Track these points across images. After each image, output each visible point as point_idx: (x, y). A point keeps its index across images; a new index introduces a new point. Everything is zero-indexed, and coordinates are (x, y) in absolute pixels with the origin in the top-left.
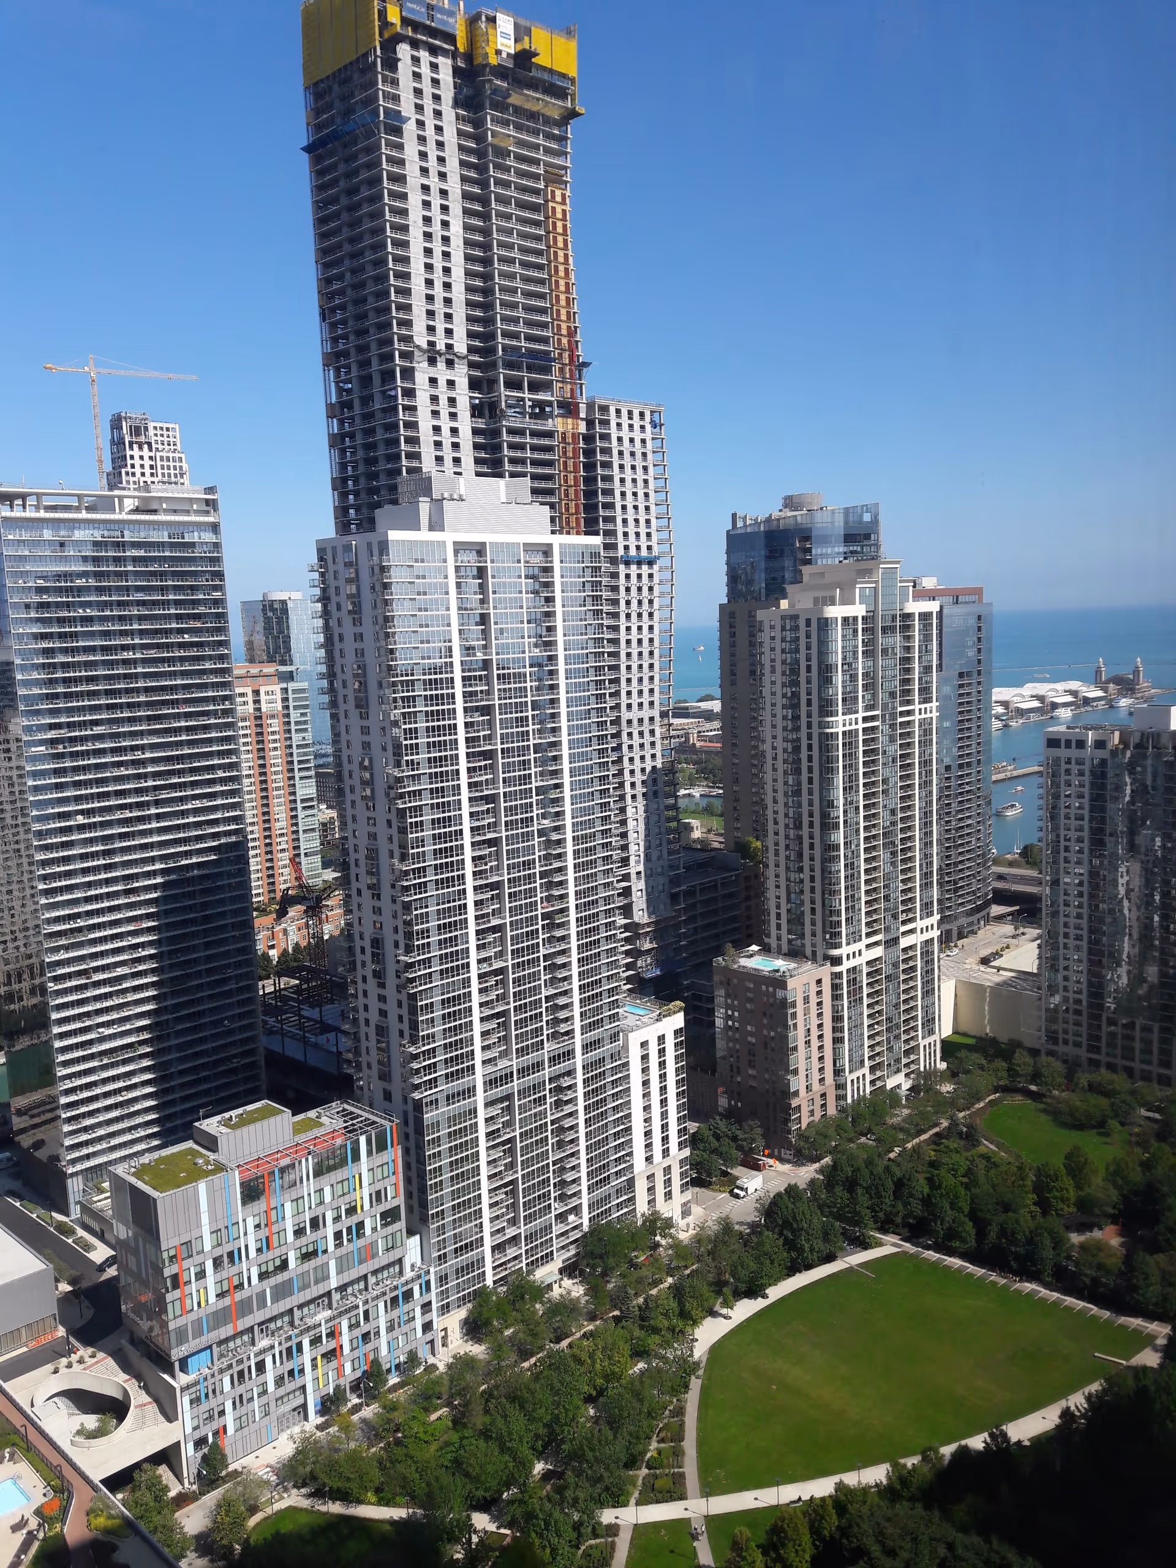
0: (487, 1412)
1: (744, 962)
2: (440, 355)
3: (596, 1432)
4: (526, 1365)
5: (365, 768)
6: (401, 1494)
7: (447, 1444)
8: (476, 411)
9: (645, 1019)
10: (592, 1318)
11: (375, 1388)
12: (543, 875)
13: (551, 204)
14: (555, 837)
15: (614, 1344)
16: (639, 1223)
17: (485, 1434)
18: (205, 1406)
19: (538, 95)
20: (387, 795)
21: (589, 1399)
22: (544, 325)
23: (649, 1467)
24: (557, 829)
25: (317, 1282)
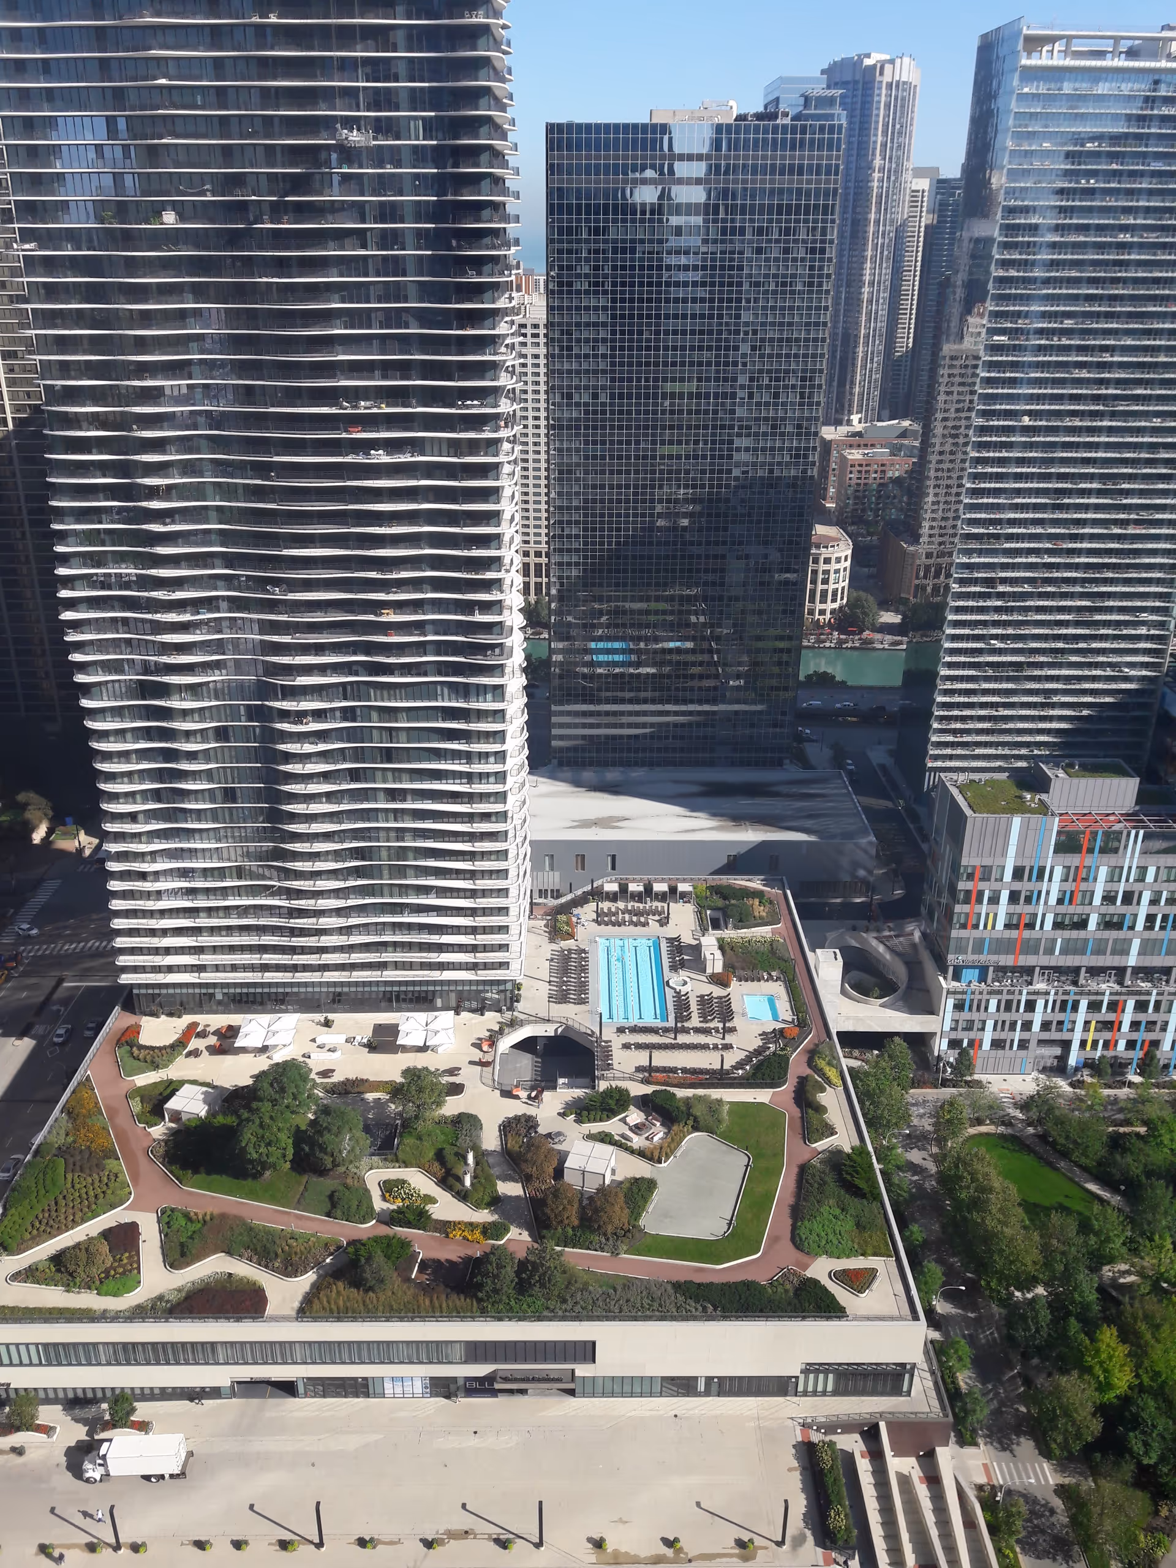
18: (965, 1015)
25: (1113, 953)
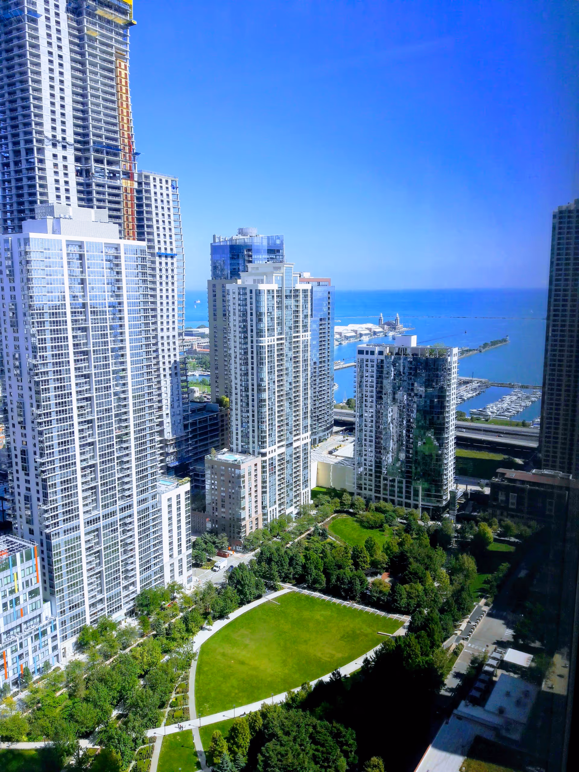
0: (87, 688)
1: (220, 457)
2: (59, 142)
3: (144, 692)
4: (108, 662)
5: (16, 359)
6: (41, 735)
7: (66, 707)
8: (79, 173)
9: (170, 487)
10: (142, 636)
11: (26, 682)
12: (117, 415)
13: (119, 69)
14: (122, 396)
15: (153, 648)
16: (166, 587)
17: (86, 700)
19: (112, 12)
20: (29, 374)
21: (141, 676)
22: (115, 132)
23: (171, 706)
24: (124, 392)
